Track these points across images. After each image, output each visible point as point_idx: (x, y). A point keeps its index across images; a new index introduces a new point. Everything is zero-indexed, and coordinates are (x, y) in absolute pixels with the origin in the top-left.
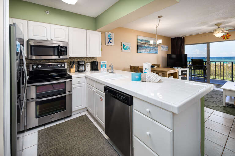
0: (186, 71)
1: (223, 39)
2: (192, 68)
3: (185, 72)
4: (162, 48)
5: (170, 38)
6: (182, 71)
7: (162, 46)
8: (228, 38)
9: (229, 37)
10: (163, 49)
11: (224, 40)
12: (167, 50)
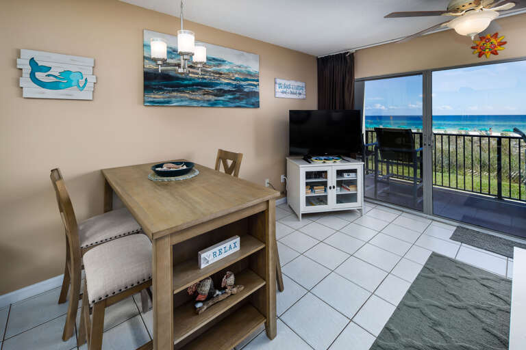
0: (355, 171)
1: (480, 56)
2: (380, 158)
3: (352, 176)
4: (278, 89)
5: (313, 56)
6: (340, 173)
7: (278, 81)
8: (495, 53)
9: (499, 48)
10: (283, 92)
11: (483, 59)
12: (301, 97)
